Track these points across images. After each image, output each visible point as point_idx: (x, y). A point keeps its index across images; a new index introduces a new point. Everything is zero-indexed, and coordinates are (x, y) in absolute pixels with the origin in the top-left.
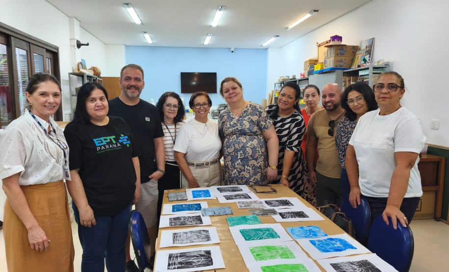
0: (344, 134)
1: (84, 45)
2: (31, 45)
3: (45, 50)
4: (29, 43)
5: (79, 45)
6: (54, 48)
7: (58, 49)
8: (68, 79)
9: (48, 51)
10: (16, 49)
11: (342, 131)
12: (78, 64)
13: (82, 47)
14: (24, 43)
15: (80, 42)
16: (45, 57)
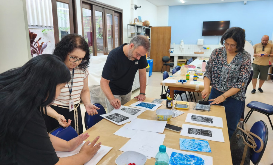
0: (215, 64)
1: (139, 7)
2: (105, 9)
3: (114, 12)
4: (104, 8)
5: (136, 8)
6: (120, 10)
7: (122, 11)
8: (127, 28)
9: (115, 12)
10: (96, 11)
11: (214, 61)
12: (135, 19)
13: (138, 8)
14: (101, 8)
15: (136, 6)
16: (114, 15)
